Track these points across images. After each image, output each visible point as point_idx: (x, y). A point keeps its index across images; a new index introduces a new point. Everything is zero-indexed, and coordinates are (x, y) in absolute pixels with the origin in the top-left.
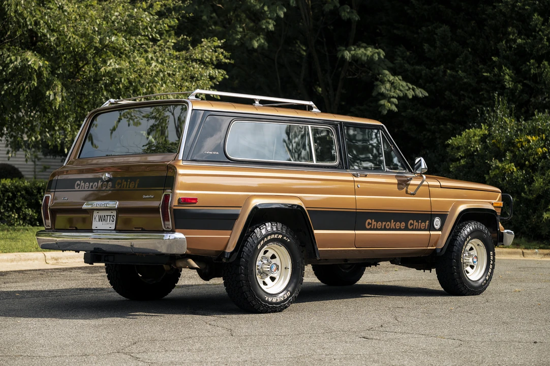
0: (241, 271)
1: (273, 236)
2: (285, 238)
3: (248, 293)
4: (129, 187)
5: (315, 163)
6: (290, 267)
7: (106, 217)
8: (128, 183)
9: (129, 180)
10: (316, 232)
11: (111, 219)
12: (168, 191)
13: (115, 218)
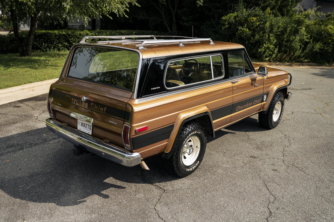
0: (174, 159)
1: (192, 134)
2: (198, 132)
3: (177, 171)
4: (100, 111)
5: (213, 79)
6: (199, 146)
7: (86, 125)
8: (99, 108)
9: (99, 106)
10: (214, 122)
11: (89, 127)
12: (127, 124)
13: (91, 128)
